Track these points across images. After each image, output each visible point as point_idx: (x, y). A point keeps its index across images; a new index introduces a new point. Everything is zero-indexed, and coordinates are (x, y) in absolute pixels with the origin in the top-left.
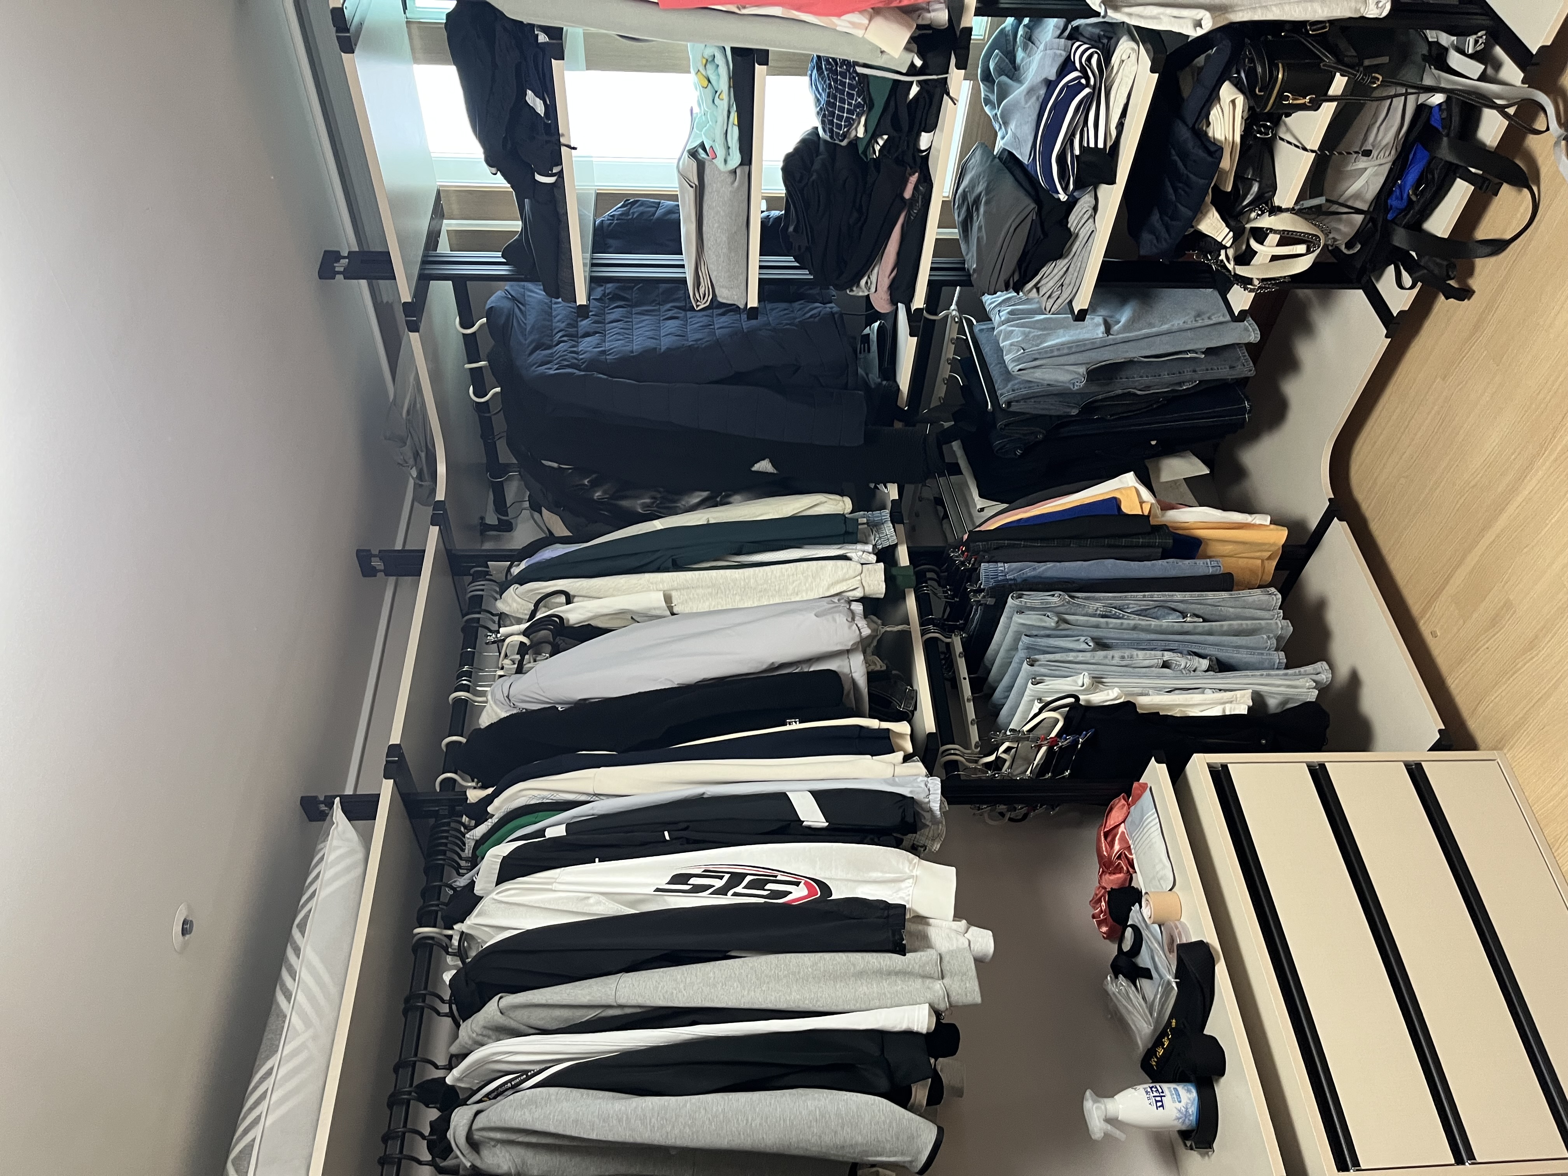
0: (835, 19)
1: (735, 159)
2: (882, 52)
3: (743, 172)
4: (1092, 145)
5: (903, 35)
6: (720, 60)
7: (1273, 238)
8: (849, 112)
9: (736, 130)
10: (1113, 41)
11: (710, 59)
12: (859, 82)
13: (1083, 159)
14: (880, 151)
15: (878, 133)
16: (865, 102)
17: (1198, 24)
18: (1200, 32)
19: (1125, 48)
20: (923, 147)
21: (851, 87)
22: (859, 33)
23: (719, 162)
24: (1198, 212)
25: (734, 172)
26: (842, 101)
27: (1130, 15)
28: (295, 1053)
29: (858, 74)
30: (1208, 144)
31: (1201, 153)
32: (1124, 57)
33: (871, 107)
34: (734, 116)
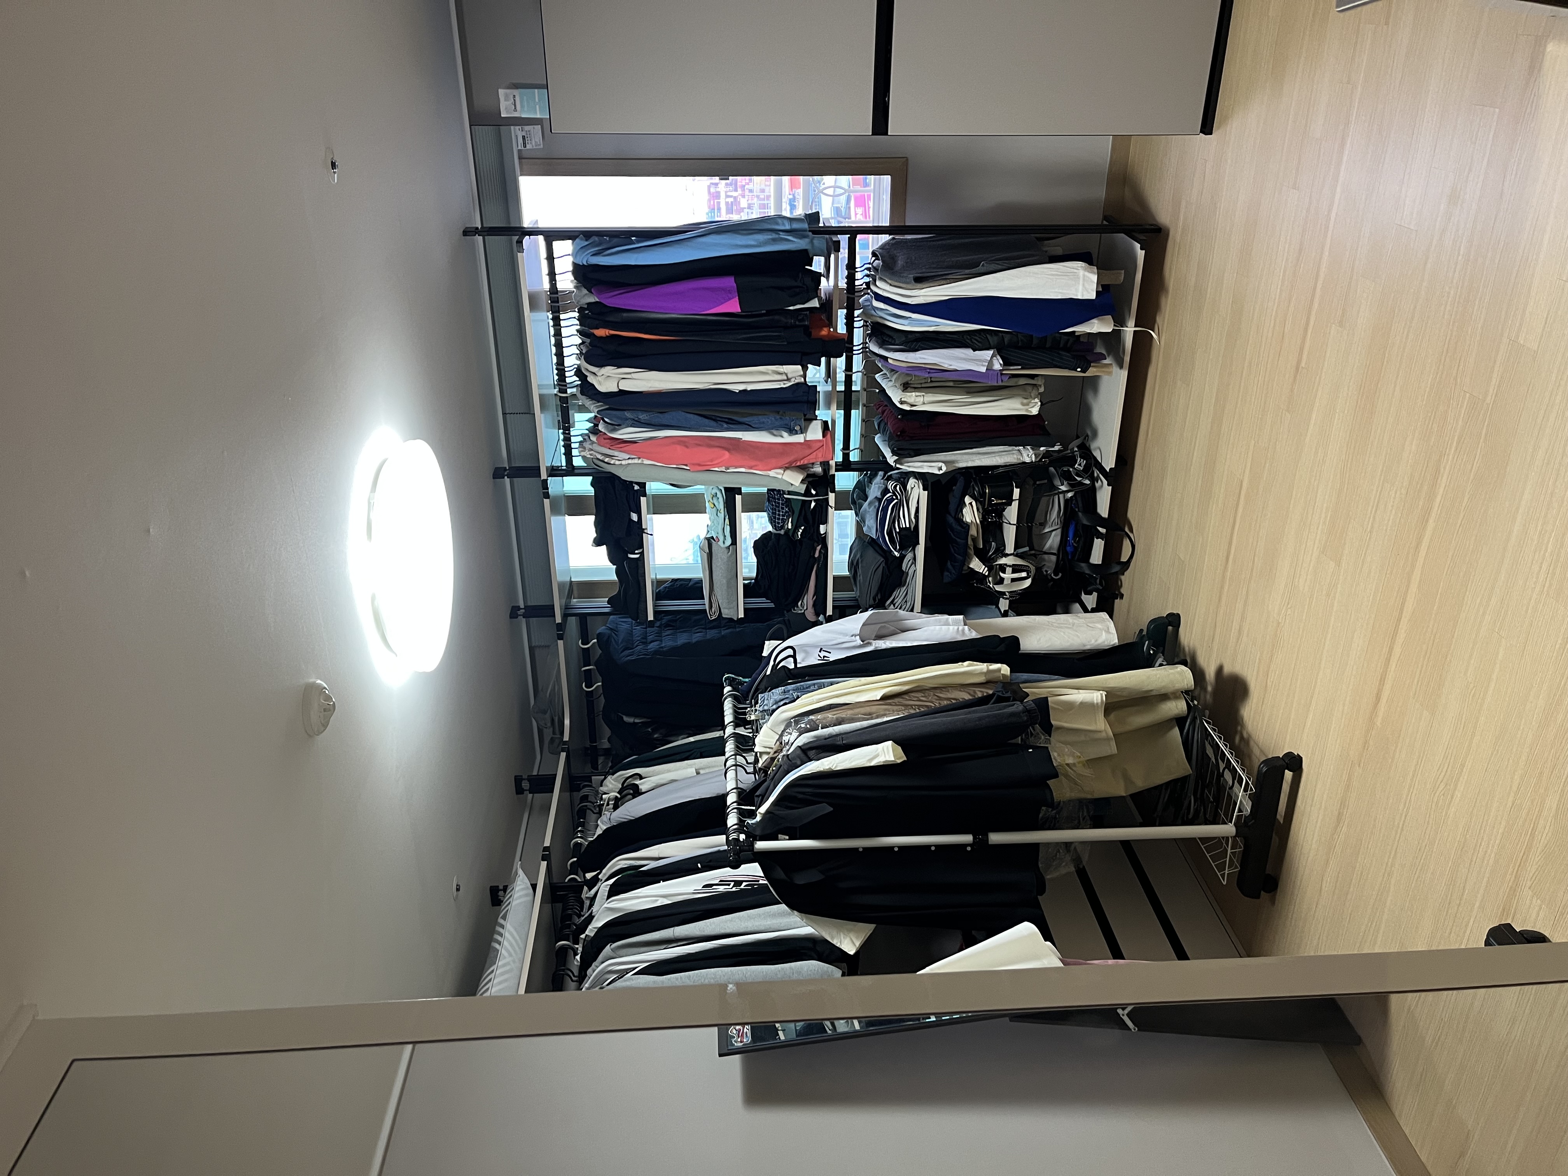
0: (769, 472)
1: (729, 541)
2: (792, 485)
3: (733, 548)
4: (904, 526)
5: (801, 477)
6: (719, 495)
7: (1009, 570)
8: (783, 516)
9: (728, 527)
10: (906, 480)
11: (715, 495)
12: (786, 502)
13: (902, 533)
14: (801, 535)
15: (798, 525)
16: (790, 511)
17: (940, 469)
18: (941, 472)
19: (912, 482)
20: (822, 533)
21: (782, 504)
22: (780, 476)
23: (721, 543)
24: (967, 559)
25: (728, 548)
26: (779, 511)
27: (909, 467)
28: (504, 965)
29: (785, 498)
30: (963, 524)
31: (959, 528)
32: (913, 486)
33: (793, 513)
34: (727, 521)
